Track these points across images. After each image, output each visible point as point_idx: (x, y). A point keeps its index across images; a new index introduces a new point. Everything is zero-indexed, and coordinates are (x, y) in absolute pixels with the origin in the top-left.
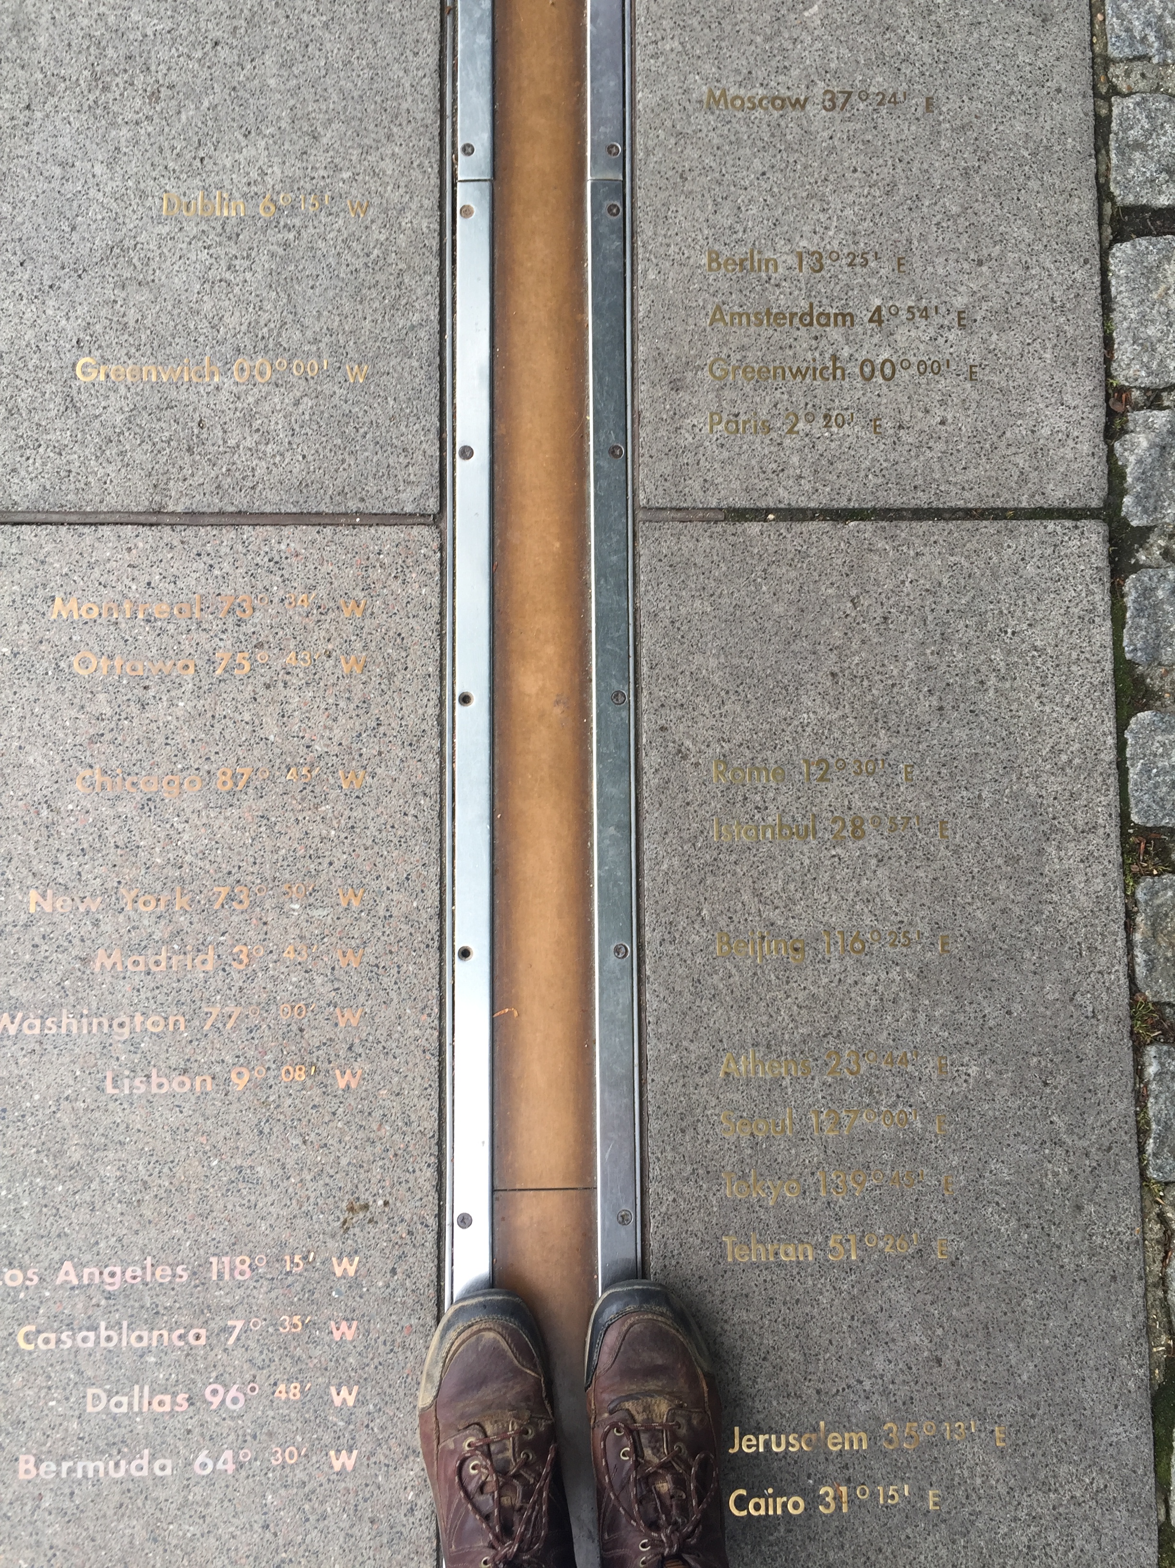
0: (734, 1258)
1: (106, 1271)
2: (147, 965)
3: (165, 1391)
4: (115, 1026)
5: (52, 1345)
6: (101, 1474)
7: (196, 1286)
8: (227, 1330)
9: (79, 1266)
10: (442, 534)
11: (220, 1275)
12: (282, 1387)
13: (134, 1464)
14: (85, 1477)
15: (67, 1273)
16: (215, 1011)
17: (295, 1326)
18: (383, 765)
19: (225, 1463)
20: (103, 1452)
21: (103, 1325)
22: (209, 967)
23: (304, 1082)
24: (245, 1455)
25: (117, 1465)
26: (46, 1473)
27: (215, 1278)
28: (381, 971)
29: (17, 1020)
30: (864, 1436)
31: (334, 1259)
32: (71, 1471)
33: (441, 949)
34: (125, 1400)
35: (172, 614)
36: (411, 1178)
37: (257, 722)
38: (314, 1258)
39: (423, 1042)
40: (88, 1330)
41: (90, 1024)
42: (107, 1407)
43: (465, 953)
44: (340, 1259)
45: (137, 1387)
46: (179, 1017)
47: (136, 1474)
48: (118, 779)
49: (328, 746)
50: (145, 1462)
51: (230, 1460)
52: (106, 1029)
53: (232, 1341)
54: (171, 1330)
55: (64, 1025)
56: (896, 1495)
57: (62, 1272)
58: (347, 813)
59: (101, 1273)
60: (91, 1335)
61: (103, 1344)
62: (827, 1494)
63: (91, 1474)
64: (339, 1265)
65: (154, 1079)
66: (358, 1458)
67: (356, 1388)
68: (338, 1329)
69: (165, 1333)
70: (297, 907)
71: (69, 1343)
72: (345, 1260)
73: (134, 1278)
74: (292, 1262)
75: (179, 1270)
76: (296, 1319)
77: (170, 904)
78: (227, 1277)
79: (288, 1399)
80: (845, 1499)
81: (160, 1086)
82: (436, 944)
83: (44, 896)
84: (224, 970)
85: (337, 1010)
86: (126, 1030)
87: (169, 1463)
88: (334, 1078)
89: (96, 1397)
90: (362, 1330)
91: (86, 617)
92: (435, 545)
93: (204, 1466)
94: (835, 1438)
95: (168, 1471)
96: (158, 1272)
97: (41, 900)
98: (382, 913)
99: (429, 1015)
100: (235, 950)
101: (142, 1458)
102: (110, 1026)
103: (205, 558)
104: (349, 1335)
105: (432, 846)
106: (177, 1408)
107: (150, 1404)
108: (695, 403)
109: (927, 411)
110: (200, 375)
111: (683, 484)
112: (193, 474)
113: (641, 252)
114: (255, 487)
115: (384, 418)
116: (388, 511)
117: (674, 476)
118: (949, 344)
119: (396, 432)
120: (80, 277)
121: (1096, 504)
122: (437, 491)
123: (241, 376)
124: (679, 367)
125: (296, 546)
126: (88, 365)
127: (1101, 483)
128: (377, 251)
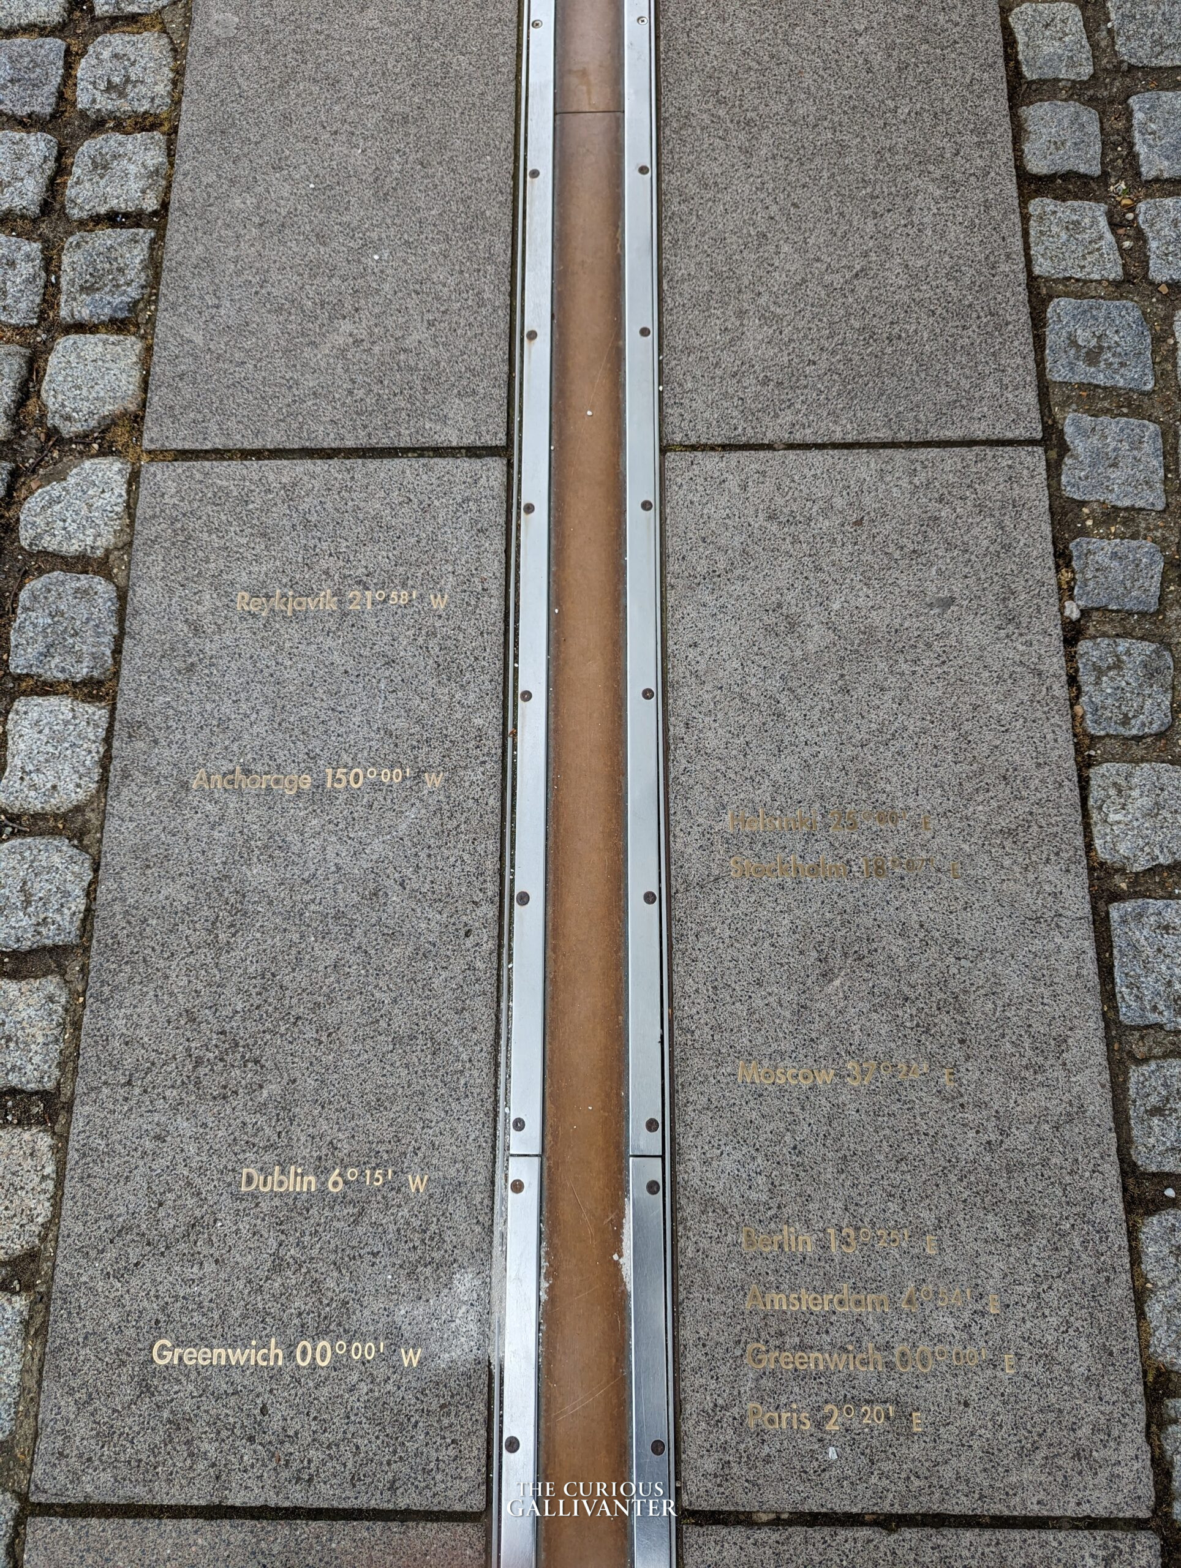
92: (480, 1544)
108: (736, 1393)
109: (966, 1405)
110: (265, 1358)
111: (725, 1484)
112: (252, 1466)
113: (680, 1228)
114: (310, 1480)
115: (434, 1406)
116: (436, 1509)
117: (716, 1476)
118: (983, 1332)
119: (446, 1422)
120: (162, 1254)
121: (1144, 1514)
122: (484, 1487)
123: (303, 1360)
124: (719, 1352)
125: (346, 1544)
126: (163, 1347)
127: (1147, 1490)
128: (433, 1227)
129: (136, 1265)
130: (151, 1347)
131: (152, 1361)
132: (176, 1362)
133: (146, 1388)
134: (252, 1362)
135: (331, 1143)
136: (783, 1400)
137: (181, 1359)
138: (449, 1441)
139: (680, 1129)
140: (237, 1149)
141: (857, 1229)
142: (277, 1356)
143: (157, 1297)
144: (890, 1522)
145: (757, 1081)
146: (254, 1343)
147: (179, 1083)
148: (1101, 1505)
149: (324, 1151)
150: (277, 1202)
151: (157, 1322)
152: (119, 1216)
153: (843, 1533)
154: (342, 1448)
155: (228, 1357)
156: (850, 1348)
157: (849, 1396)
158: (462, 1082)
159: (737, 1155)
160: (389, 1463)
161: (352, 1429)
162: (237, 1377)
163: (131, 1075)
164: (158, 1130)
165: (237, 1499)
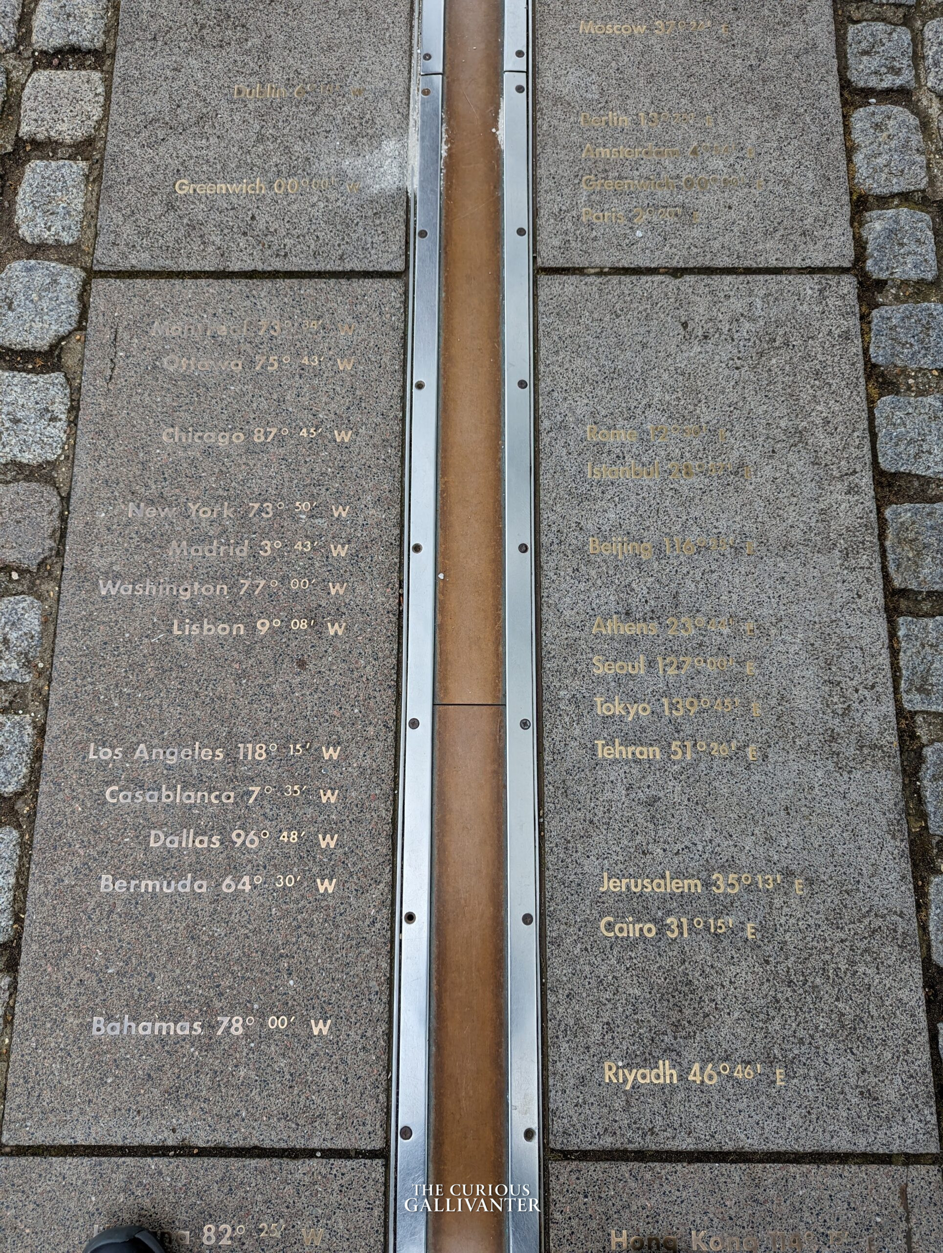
0: (603, 756)
1: (168, 752)
2: (203, 552)
3: (204, 833)
4: (180, 591)
5: (129, 800)
6: (158, 890)
7: (228, 763)
8: (249, 794)
9: (150, 748)
10: (406, 285)
11: (245, 756)
12: (285, 834)
13: (181, 883)
14: (146, 891)
15: (141, 752)
16: (247, 583)
17: (296, 792)
18: (364, 427)
19: (244, 884)
20: (159, 875)
21: (164, 786)
22: (244, 554)
23: (306, 630)
24: (259, 880)
25: (169, 884)
26: (120, 888)
27: (241, 758)
28: (360, 560)
29: (117, 586)
30: (699, 883)
31: (324, 748)
32: (137, 886)
33: (401, 545)
34: (176, 839)
35: (229, 333)
36: (377, 694)
37: (282, 399)
38: (310, 747)
39: (387, 606)
40: (154, 790)
41: (165, 589)
42: (164, 843)
43: (417, 548)
44: (328, 749)
45: (185, 830)
46: (225, 587)
47: (182, 890)
48: (190, 434)
49: (327, 415)
50: (188, 883)
51: (248, 883)
52: (175, 593)
53: (251, 801)
54: (210, 793)
55: (147, 589)
56: (723, 926)
57: (138, 751)
58: (339, 457)
59: (165, 752)
60: (156, 793)
61: (164, 800)
62: (672, 923)
63: (150, 890)
64: (327, 751)
65: (206, 626)
66: (337, 884)
67: (336, 836)
68: (325, 795)
69: (206, 794)
70: (304, 517)
71: (141, 799)
72: (331, 748)
73: (187, 756)
74: (294, 749)
75: (217, 753)
76: (296, 788)
77: (220, 514)
78: (250, 758)
79: (289, 841)
80: (685, 927)
81: (210, 630)
82: (398, 543)
83: (138, 507)
84: (254, 556)
85: (330, 584)
86: (188, 594)
87: (205, 883)
88: (327, 628)
89: (157, 837)
90: (341, 795)
91: (174, 334)
92: (401, 291)
93: (229, 886)
94: (677, 883)
95: (204, 890)
96: (203, 752)
97: (136, 510)
98: (361, 523)
99: (392, 589)
100: (262, 543)
101: (186, 879)
102: (178, 591)
103: (252, 299)
104: (333, 800)
105: (396, 479)
106: (212, 846)
107: (194, 842)
108: (574, 203)
109: (730, 208)
110: (254, 189)
111: (566, 252)
112: (246, 248)
113: (539, 114)
114: (286, 255)
115: (370, 213)
116: (371, 270)
117: (560, 248)
118: (743, 168)
119: (378, 222)
120: (181, 133)
121: (847, 265)
122: (404, 257)
123: (279, 190)
124: (564, 182)
125: (311, 291)
126: (183, 184)
127: (849, 252)
128: (368, 116)
129: (163, 140)
130: (174, 184)
131: (175, 192)
132: (191, 192)
133: (170, 207)
134: (244, 191)
135: (296, 70)
136: (607, 206)
137: (195, 190)
138: (380, 232)
139: (539, 59)
140: (230, 75)
141: (660, 113)
142: (261, 188)
143: (178, 157)
144: (677, 272)
145: (593, 32)
146: (245, 181)
147: (189, 38)
148: (818, 260)
149: (291, 75)
150: (259, 104)
151: (178, 171)
152: (150, 113)
153: (644, 278)
154: (307, 238)
155: (227, 189)
156: (652, 177)
157: (651, 204)
158: (388, 35)
159: (579, 74)
160: (339, 245)
161: (314, 227)
162: (234, 200)
163: (155, 34)
164: (175, 65)
165: (235, 266)
